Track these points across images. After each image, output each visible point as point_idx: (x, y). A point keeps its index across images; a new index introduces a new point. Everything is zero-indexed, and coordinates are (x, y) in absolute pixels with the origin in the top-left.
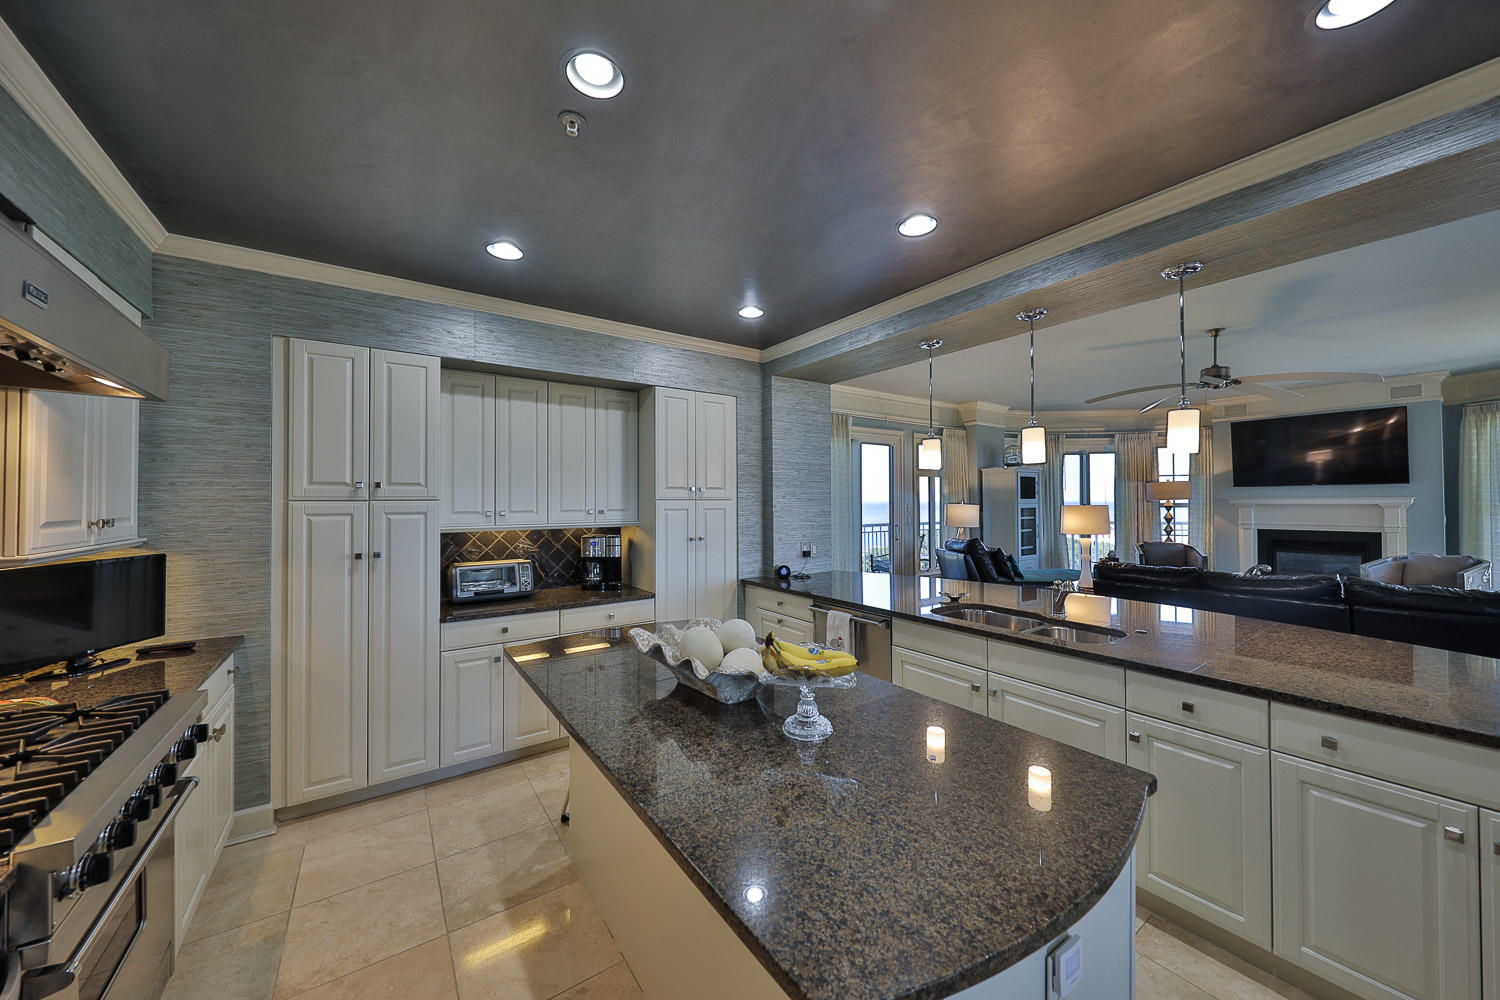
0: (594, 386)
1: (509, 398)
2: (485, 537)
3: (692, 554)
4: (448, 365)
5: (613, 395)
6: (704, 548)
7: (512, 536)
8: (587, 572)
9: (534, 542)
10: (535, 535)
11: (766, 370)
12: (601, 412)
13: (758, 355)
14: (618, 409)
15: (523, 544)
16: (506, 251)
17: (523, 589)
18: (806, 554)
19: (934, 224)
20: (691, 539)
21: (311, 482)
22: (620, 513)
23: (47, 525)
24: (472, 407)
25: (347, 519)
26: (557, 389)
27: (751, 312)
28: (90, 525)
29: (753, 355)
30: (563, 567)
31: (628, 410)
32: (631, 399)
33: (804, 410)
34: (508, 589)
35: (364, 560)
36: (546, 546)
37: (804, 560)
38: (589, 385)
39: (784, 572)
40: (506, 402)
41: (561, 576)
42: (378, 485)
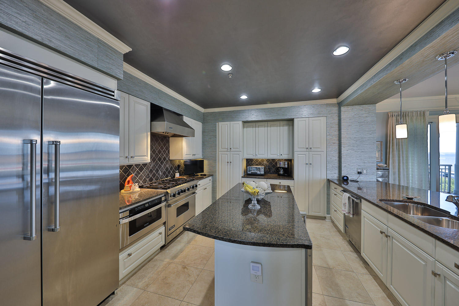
0: (280, 121)
1: (258, 127)
2: (257, 160)
3: (307, 169)
4: (244, 122)
5: (285, 122)
6: (312, 167)
7: (263, 160)
8: (279, 171)
9: (268, 162)
10: (268, 160)
11: (340, 105)
12: (281, 128)
13: (336, 101)
14: (286, 126)
15: (265, 162)
16: (244, 97)
17: (262, 173)
18: (359, 173)
19: (348, 49)
20: (307, 164)
21: (221, 148)
22: (287, 155)
23: (186, 155)
24: (250, 130)
25: (227, 155)
26: (269, 123)
27: (316, 90)
28: (193, 155)
29: (334, 101)
30: (275, 169)
31: (289, 126)
32: (291, 123)
33: (360, 117)
34: (258, 173)
35: (229, 163)
36: (271, 163)
37: (358, 175)
38: (278, 121)
39: (345, 178)
40: (258, 128)
41: (274, 171)
42: (231, 148)
